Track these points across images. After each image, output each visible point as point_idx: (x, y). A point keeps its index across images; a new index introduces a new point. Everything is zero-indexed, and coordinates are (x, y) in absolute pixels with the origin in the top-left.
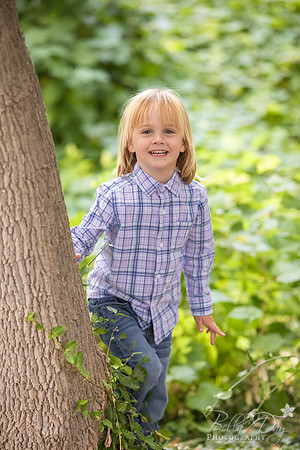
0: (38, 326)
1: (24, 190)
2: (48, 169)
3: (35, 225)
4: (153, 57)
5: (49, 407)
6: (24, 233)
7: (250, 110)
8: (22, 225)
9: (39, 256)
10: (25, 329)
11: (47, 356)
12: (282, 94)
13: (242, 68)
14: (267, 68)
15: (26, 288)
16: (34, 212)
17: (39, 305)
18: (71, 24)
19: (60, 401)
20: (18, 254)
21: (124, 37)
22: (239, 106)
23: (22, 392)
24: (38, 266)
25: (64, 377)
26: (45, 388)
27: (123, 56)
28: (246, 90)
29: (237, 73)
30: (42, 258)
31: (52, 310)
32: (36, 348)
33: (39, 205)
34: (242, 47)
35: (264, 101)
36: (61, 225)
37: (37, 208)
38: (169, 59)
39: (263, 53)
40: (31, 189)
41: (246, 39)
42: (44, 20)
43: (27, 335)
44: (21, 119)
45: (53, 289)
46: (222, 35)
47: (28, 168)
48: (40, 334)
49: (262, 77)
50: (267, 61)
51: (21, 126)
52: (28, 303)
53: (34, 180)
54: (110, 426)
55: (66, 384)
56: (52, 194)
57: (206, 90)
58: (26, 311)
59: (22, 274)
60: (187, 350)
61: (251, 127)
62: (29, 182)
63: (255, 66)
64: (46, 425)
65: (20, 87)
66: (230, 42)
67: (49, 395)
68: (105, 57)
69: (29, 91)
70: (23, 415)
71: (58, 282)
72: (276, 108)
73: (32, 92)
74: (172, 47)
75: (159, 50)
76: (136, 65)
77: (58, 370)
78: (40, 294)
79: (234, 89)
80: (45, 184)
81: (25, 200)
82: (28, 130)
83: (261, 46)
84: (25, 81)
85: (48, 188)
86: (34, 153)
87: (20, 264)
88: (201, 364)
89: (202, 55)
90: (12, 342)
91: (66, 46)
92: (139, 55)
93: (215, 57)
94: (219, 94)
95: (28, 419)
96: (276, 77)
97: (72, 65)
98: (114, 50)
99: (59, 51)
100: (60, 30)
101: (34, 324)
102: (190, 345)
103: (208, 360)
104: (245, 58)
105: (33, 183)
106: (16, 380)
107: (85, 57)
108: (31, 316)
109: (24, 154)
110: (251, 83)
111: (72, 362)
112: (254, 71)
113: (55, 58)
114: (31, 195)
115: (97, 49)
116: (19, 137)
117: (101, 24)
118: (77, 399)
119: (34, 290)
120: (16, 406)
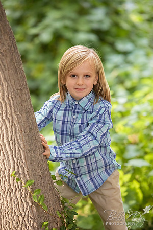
1: (7, 102)
2: (21, 90)
3: (14, 121)
5: (26, 225)
6: (8, 126)
8: (7, 122)
10: (11, 181)
11: (24, 196)
15: (10, 157)
16: (13, 114)
17: (18, 167)
19: (32, 222)
20: (5, 138)
23: (10, 217)
24: (17, 145)
25: (34, 209)
26: (23, 215)
30: (19, 140)
32: (17, 192)
36: (30, 122)
40: (11, 101)
43: (12, 184)
44: (4, 62)
45: (26, 158)
47: (9, 89)
48: (19, 184)
52: (12, 166)
53: (13, 96)
55: (35, 212)
56: (24, 104)
58: (11, 171)
59: (8, 149)
62: (10, 97)
67: (25, 219)
69: (8, 46)
71: (29, 154)
77: (30, 204)
78: (19, 161)
80: (20, 99)
81: (8, 107)
82: (8, 68)
85: (22, 101)
86: (13, 81)
87: (6, 144)
97: (76, 31)
98: (100, 22)
99: (68, 23)
101: (16, 178)
102: (126, 191)
103: (137, 200)
106: (7, 210)
107: (83, 26)
108: (13, 174)
109: (7, 81)
111: (36, 201)
113: (66, 27)
114: (12, 105)
115: (91, 22)
116: (4, 72)
117: (94, 7)
119: (15, 159)
120: (7, 225)
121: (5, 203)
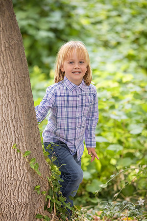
0: (18, 150)
1: (13, 87)
2: (25, 77)
3: (18, 103)
4: (76, 26)
5: (22, 188)
6: (12, 107)
7: (120, 53)
8: (12, 103)
9: (19, 118)
10: (12, 152)
11: (21, 165)
12: (135, 46)
13: (117, 33)
14: (128, 33)
15: (13, 133)
16: (18, 97)
17: (19, 141)
18: (38, 10)
19: (27, 186)
20: (9, 117)
21: (62, 17)
22: (115, 51)
23: (10, 181)
24: (19, 123)
25: (29, 175)
26: (20, 180)
27: (61, 26)
28: (119, 43)
29: (115, 35)
30: (21, 119)
31: (25, 143)
32: (16, 161)
33: (20, 94)
34: (117, 23)
35: (127, 49)
36: (30, 104)
37: (19, 95)
38: (83, 28)
39: (127, 26)
40: (17, 86)
41: (119, 20)
42: (25, 8)
43: (13, 155)
44: (13, 54)
45: (26, 133)
46: (108, 17)
47: (15, 77)
48: (19, 155)
49: (126, 37)
50: (129, 30)
51: (13, 57)
52: (13, 140)
53: (18, 82)
54: (50, 198)
55: (30, 178)
56: (26, 89)
57: (100, 43)
58: (13, 143)
59: (11, 126)
60: (87, 164)
61: (120, 61)
62: (16, 83)
63: (123, 32)
64: (20, 197)
65: (13, 39)
66: (112, 21)
67: (22, 183)
68: (53, 26)
69: (17, 41)
70: (9, 192)
71: (28, 130)
72: (132, 52)
73: (18, 41)
74: (85, 22)
75: (78, 23)
76: (67, 30)
77: (26, 171)
78: (19, 136)
79: (113, 43)
80: (23, 84)
81: (14, 91)
82: (16, 59)
83: (126, 23)
84: (16, 36)
85: (25, 86)
86: (19, 70)
87: (10, 121)
88: (93, 171)
89: (98, 26)
90: (5, 158)
91: (36, 20)
92: (69, 25)
93: (104, 28)
94: (106, 45)
95: (12, 194)
96: (132, 38)
97: (38, 29)
98: (57, 22)
99: (32, 22)
100: (33, 12)
101: (16, 150)
102: (89, 162)
103: (97, 169)
104: (119, 28)
105: (17, 84)
106: (7, 176)
107: (44, 26)
108: (14, 146)
109: (14, 70)
110: (121, 40)
111: (33, 168)
112: (123, 35)
113: (30, 25)
114: (17, 89)
115: (50, 22)
116: (12, 62)
117: (52, 10)
118: (35, 185)
119: (16, 134)
120: (6, 188)
121: (6, 170)
